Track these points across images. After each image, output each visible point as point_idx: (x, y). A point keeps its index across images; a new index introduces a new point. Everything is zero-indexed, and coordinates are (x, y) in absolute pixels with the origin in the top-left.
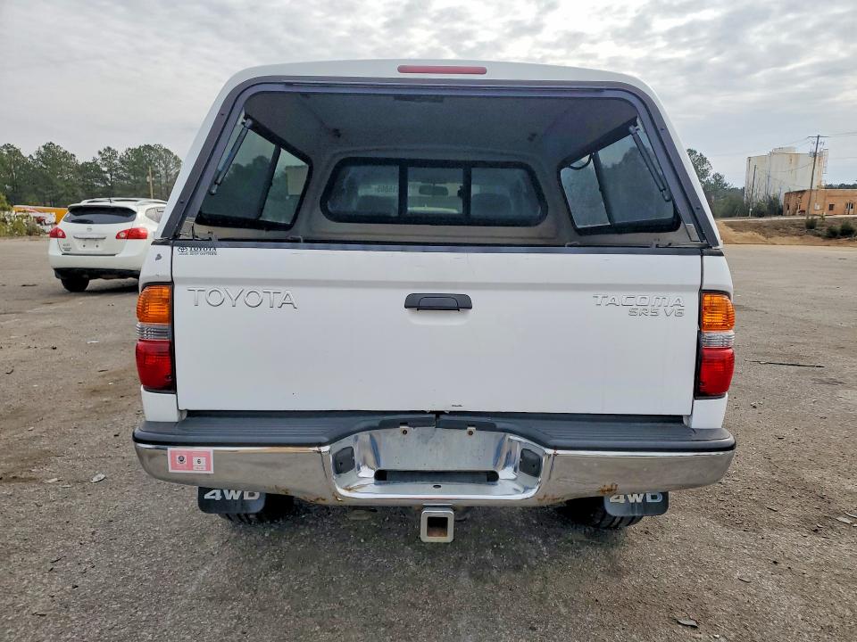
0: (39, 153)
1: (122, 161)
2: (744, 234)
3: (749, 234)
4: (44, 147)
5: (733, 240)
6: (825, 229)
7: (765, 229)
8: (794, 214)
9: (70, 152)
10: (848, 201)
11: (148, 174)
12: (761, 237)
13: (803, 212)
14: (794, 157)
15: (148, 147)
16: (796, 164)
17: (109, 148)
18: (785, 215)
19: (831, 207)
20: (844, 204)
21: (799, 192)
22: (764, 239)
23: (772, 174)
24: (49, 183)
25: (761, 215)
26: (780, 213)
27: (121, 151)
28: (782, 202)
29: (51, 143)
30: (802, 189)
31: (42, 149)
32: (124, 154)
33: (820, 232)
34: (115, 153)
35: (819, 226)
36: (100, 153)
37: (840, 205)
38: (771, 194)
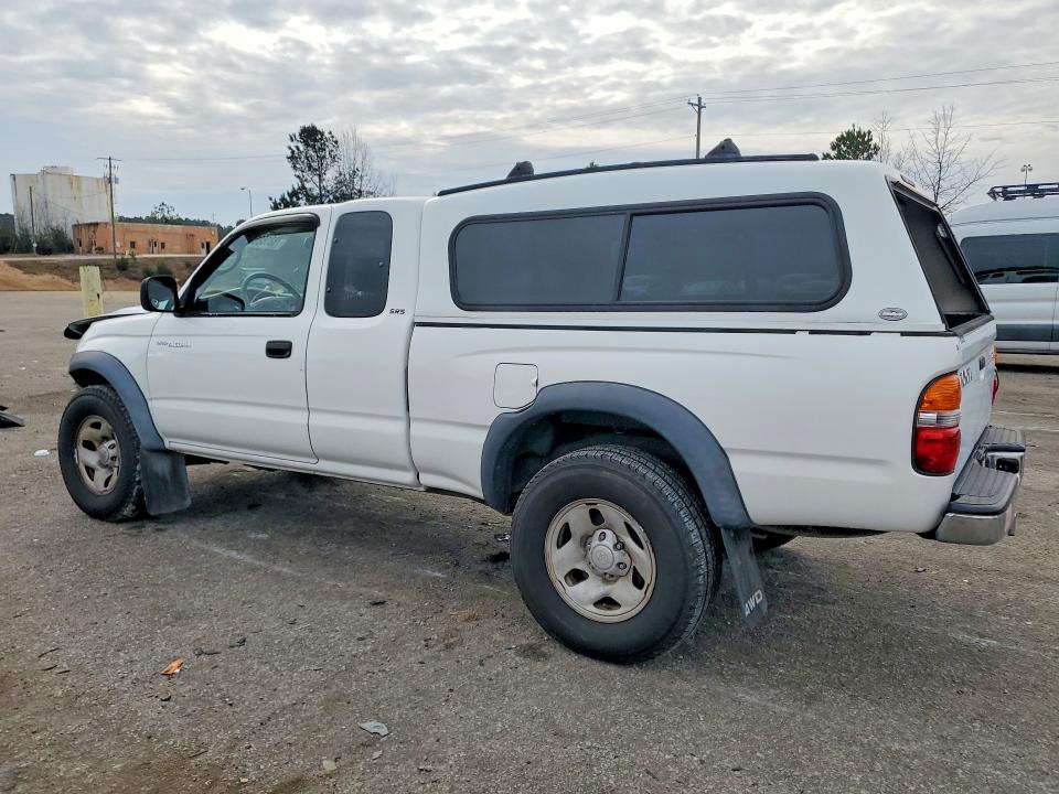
2: (40, 277)
3: (47, 277)
5: (29, 286)
6: (140, 271)
7: (66, 271)
8: (90, 252)
10: (150, 238)
12: (64, 281)
13: (100, 250)
14: (74, 181)
16: (79, 188)
18: (78, 253)
19: (133, 245)
20: (146, 242)
21: (91, 224)
22: (70, 284)
23: (49, 198)
25: (47, 252)
26: (70, 249)
28: (70, 235)
30: (93, 221)
33: (134, 275)
35: (132, 266)
37: (141, 242)
38: (54, 224)
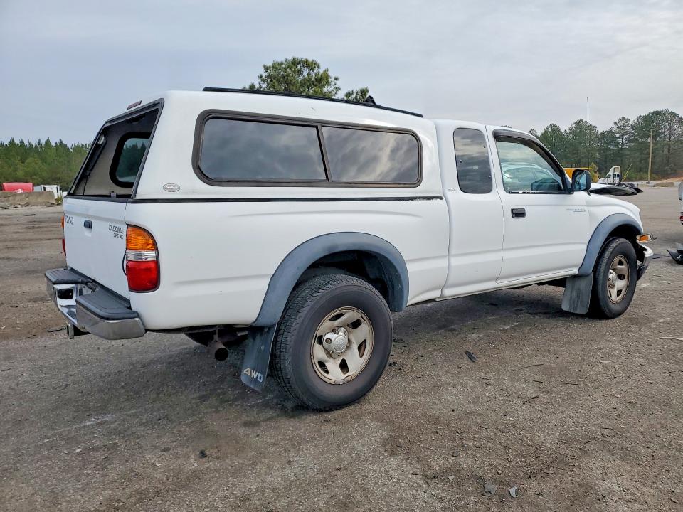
0: (571, 129)
1: (633, 127)
4: (575, 123)
9: (593, 124)
11: (649, 136)
15: (657, 113)
17: (623, 118)
24: (576, 151)
27: (633, 119)
29: (581, 120)
31: (574, 125)
32: (636, 121)
34: (627, 120)
36: (615, 123)
